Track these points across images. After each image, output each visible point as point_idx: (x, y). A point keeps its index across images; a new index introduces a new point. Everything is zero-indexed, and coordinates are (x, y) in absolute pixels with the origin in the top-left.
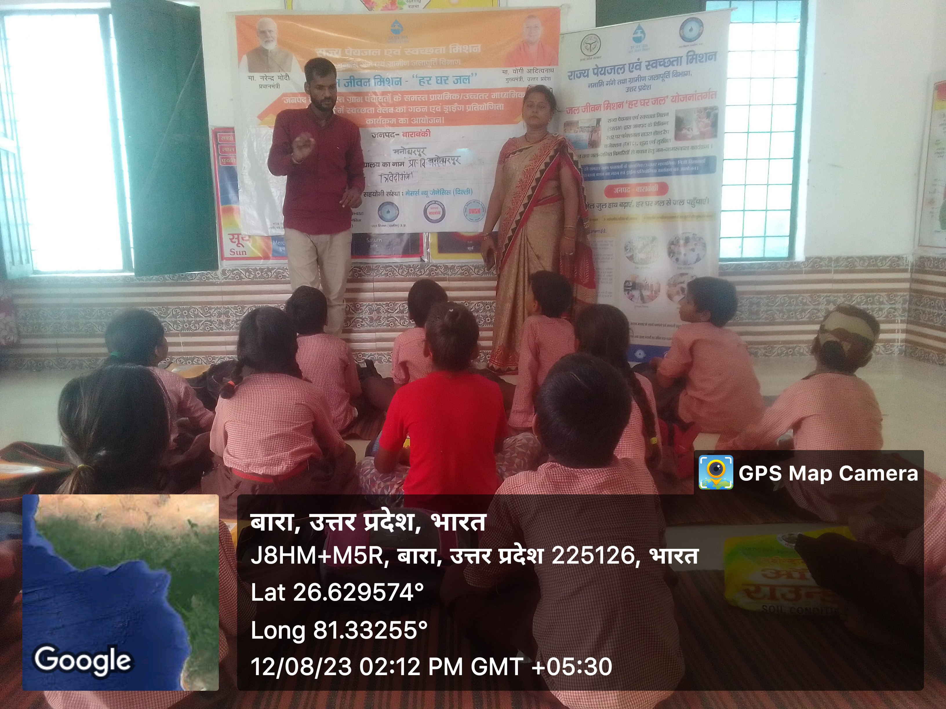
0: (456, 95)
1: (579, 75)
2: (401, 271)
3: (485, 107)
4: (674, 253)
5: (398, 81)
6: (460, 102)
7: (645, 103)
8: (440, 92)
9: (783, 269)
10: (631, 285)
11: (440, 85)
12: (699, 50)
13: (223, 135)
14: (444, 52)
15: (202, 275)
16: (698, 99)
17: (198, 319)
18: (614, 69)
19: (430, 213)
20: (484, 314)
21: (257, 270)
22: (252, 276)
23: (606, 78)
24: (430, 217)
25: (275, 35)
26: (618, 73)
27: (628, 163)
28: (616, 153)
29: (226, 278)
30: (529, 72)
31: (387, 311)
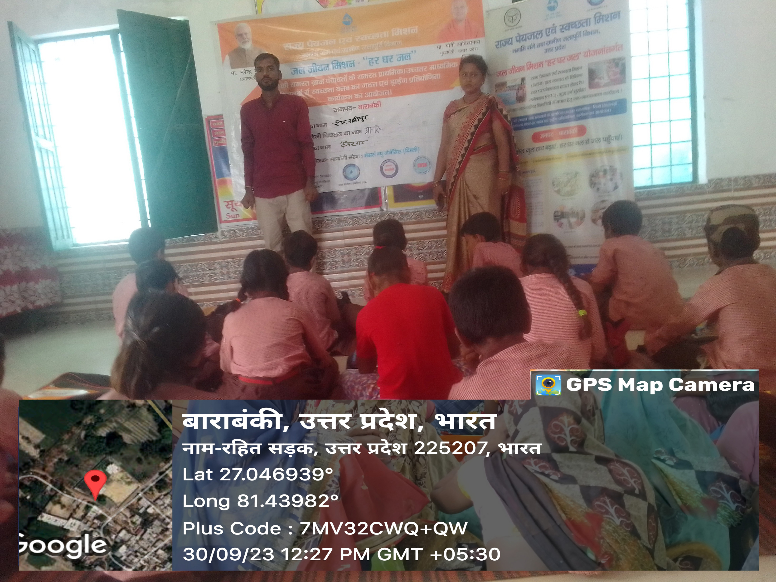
0: (400, 70)
1: (504, 44)
2: (365, 220)
3: (424, 78)
4: (595, 184)
5: (352, 64)
6: (403, 76)
7: (561, 60)
8: (387, 69)
9: (688, 192)
10: (559, 214)
11: (386, 63)
12: (605, 11)
13: (214, 122)
14: (388, 36)
15: (206, 236)
16: (607, 52)
17: (204, 273)
18: (533, 35)
19: (386, 170)
20: (436, 250)
21: (249, 229)
22: (245, 234)
23: (527, 43)
24: (385, 172)
25: (250, 36)
26: (537, 38)
27: (550, 112)
28: (539, 105)
29: (224, 238)
30: (459, 45)
31: (356, 254)
